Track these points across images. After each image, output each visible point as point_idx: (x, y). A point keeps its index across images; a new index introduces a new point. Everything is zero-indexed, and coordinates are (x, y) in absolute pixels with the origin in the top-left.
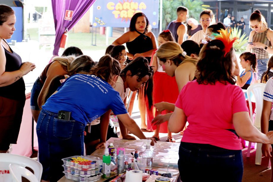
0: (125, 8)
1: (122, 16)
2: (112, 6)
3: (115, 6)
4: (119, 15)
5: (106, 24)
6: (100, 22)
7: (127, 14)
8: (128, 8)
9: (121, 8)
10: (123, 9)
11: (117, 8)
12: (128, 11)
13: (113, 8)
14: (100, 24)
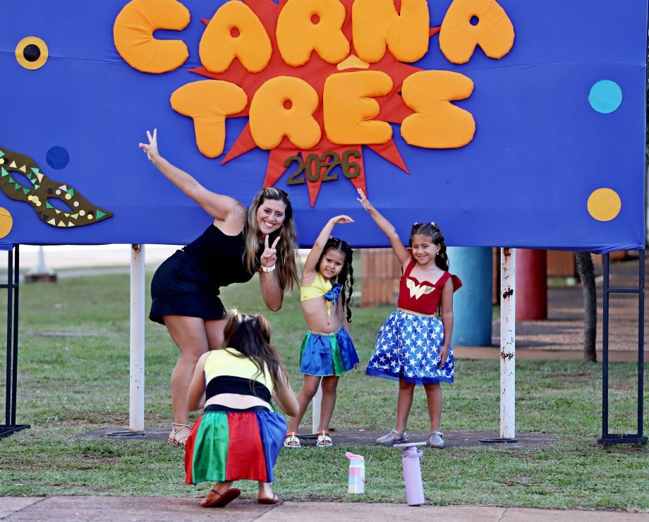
0: (294, 53)
1: (264, 133)
2: (160, 33)
3: (191, 33)
4: (237, 121)
5: (108, 217)
6: (48, 193)
7: (318, 114)
8: (333, 47)
9: (256, 55)
10: (277, 65)
11: (215, 50)
12: (332, 80)
13: (175, 52)
14: (43, 216)
